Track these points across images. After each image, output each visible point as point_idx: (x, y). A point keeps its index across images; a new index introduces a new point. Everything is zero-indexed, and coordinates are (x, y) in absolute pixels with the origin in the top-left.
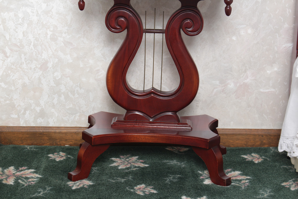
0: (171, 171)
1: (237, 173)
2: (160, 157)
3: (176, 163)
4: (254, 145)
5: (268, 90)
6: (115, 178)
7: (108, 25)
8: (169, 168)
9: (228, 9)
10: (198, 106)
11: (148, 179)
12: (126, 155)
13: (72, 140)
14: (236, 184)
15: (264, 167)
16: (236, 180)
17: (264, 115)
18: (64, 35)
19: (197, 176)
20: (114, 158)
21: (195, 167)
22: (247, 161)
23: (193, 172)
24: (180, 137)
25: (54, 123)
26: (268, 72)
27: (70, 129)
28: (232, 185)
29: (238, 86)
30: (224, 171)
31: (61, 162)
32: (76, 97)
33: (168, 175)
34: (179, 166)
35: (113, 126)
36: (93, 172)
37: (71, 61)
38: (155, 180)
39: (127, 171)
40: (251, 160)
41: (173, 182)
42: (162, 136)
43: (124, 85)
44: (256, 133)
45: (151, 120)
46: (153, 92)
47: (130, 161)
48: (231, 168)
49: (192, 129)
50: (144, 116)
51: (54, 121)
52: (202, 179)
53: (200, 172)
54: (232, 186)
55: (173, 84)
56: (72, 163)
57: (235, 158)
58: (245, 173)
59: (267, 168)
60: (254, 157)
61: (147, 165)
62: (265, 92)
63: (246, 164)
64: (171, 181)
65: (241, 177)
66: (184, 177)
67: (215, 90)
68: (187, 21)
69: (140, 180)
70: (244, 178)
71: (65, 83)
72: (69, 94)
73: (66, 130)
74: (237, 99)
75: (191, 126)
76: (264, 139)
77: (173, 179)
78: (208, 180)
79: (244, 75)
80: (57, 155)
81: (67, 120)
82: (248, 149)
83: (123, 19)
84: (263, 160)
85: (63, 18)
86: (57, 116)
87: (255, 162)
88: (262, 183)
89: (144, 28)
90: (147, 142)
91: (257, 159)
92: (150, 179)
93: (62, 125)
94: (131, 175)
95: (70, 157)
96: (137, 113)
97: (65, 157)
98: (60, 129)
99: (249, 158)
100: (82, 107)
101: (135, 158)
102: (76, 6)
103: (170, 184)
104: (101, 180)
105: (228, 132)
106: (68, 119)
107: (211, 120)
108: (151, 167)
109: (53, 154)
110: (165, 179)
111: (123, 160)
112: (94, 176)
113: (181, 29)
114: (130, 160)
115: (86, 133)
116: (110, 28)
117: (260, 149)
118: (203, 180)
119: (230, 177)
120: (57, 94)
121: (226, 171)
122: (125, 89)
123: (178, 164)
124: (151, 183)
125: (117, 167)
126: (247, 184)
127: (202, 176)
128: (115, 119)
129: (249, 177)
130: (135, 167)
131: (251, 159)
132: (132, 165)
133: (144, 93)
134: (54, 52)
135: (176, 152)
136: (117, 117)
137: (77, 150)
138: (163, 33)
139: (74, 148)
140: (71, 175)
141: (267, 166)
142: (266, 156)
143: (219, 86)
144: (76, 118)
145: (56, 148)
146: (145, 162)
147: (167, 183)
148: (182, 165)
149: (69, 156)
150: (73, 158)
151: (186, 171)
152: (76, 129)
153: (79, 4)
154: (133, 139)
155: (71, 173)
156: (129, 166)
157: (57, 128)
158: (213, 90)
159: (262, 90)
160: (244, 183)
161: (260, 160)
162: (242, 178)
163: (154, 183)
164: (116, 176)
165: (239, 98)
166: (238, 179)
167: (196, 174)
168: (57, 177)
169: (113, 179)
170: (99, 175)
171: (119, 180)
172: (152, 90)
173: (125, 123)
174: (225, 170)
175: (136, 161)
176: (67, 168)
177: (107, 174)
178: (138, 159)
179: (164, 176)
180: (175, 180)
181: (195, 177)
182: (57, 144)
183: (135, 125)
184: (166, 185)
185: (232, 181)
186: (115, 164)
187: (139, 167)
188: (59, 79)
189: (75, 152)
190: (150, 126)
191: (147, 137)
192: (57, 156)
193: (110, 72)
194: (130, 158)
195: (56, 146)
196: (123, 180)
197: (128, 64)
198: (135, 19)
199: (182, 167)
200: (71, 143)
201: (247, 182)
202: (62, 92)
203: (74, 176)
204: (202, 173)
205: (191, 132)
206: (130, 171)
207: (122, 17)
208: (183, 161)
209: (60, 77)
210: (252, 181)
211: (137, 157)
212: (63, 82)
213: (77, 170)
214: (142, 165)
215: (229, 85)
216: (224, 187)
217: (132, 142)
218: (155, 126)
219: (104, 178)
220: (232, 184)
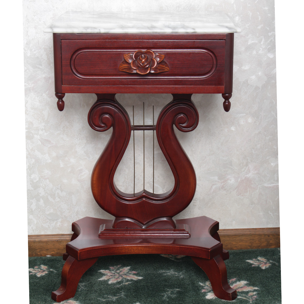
0: (168, 283)
1: (243, 283)
2: (155, 267)
3: (173, 273)
4: (259, 246)
5: (273, 185)
6: (106, 296)
7: (92, 123)
8: (165, 280)
9: (227, 104)
10: (196, 205)
11: (143, 296)
12: (117, 265)
13: (54, 249)
14: (242, 298)
15: (273, 273)
16: (243, 292)
17: (269, 212)
18: (40, 132)
19: (197, 289)
20: (103, 269)
21: (195, 277)
22: (253, 267)
23: (193, 284)
24: (177, 247)
25: (33, 230)
26: (272, 164)
27: (52, 237)
28: (239, 299)
29: (239, 181)
30: (228, 282)
31: (42, 278)
32: (57, 201)
33: (166, 289)
34: (177, 277)
35: (101, 236)
36: (80, 290)
37: (50, 161)
38: (151, 297)
39: (118, 286)
40: (257, 266)
41: (171, 298)
42: (157, 246)
43: (111, 189)
44: (261, 233)
45: (144, 227)
46: (145, 196)
47: (121, 273)
48: (235, 277)
49: (190, 235)
50: (135, 223)
51: (32, 229)
52: (204, 292)
53: (201, 284)
54: (239, 301)
55: (166, 182)
56: (55, 279)
57: (239, 264)
58: (252, 283)
59: (276, 275)
60: (261, 261)
61: (140, 278)
62: (270, 187)
63: (252, 271)
64: (169, 297)
65: (248, 287)
66: (183, 291)
67: (214, 187)
68: (180, 116)
69: (134, 298)
70: (251, 290)
71: (44, 185)
72: (49, 197)
73: (47, 238)
74: (238, 196)
75: (189, 233)
76: (271, 239)
77: (171, 294)
78: (210, 293)
79: (245, 169)
80: (37, 269)
81: (47, 227)
82: (253, 252)
83: (107, 116)
84: (271, 265)
85: (39, 113)
86: (35, 223)
87: (262, 268)
88: (271, 294)
89: (132, 124)
90: (140, 253)
91: (264, 264)
92: (145, 296)
93: (43, 233)
94: (123, 291)
95: (53, 271)
96: (127, 220)
97: (47, 271)
98: (40, 237)
99: (255, 263)
100: (65, 212)
101: (126, 269)
102: (53, 99)
103: (168, 301)
104: (89, 300)
105: (230, 233)
106: (49, 226)
107: (211, 223)
108: (145, 280)
109: (33, 268)
110: (162, 294)
111: (113, 272)
112: (81, 294)
113: (174, 125)
114: (121, 271)
115: (70, 246)
116: (94, 126)
117: (266, 251)
118: (205, 294)
119: (235, 288)
120: (34, 199)
121: (230, 281)
122: (113, 193)
123: (176, 274)
124: (146, 300)
125: (107, 281)
126: (255, 297)
127: (204, 289)
128: (103, 227)
129: (256, 288)
130: (128, 281)
131: (258, 264)
132: (124, 278)
133: (135, 197)
134: (30, 151)
135: (172, 259)
136: (105, 225)
137: (60, 261)
138: (153, 129)
139: (57, 259)
140: (55, 295)
141: (276, 273)
142: (273, 260)
143: (218, 182)
144: (58, 224)
145: (36, 260)
146: (138, 273)
147: (165, 300)
148: (180, 275)
149: (51, 270)
150: (56, 271)
151: (185, 283)
152: (59, 237)
153: (58, 103)
154: (124, 251)
155: (55, 292)
156: (121, 280)
157: (36, 237)
158: (211, 187)
159: (266, 185)
160: (252, 296)
161: (268, 265)
162: (249, 289)
163: (150, 301)
164: (107, 294)
165: (241, 194)
166: (245, 290)
167: (196, 286)
168: (39, 297)
169: (103, 298)
170: (87, 293)
171: (109, 298)
172: (144, 194)
173: (115, 232)
174: (230, 279)
175: (128, 272)
176: (50, 285)
177: (96, 291)
178: (130, 270)
179: (161, 291)
180: (174, 296)
181: (196, 291)
182: (37, 255)
183: (125, 234)
184: (163, 302)
185: (238, 294)
186: (104, 278)
187: (132, 280)
188: (37, 181)
189: (58, 264)
190: (143, 235)
191: (139, 248)
192: (38, 271)
193: (95, 175)
194: (121, 270)
195: (36, 257)
196: (114, 298)
197: (115, 166)
198: (121, 115)
199: (181, 279)
200: (53, 252)
201: (255, 295)
202: (41, 196)
203: (59, 296)
204: (203, 285)
205: (189, 239)
206: (122, 286)
207: (107, 113)
208: (182, 270)
209: (38, 179)
210: (260, 292)
211: (129, 268)
212: (41, 185)
213: (61, 289)
214: (135, 278)
215: (229, 181)
216: (229, 302)
217: (123, 254)
218: (148, 234)
219: (93, 296)
220: (239, 297)
